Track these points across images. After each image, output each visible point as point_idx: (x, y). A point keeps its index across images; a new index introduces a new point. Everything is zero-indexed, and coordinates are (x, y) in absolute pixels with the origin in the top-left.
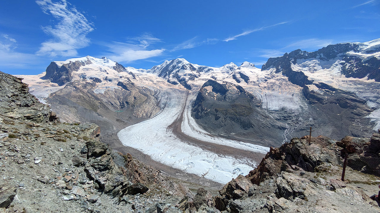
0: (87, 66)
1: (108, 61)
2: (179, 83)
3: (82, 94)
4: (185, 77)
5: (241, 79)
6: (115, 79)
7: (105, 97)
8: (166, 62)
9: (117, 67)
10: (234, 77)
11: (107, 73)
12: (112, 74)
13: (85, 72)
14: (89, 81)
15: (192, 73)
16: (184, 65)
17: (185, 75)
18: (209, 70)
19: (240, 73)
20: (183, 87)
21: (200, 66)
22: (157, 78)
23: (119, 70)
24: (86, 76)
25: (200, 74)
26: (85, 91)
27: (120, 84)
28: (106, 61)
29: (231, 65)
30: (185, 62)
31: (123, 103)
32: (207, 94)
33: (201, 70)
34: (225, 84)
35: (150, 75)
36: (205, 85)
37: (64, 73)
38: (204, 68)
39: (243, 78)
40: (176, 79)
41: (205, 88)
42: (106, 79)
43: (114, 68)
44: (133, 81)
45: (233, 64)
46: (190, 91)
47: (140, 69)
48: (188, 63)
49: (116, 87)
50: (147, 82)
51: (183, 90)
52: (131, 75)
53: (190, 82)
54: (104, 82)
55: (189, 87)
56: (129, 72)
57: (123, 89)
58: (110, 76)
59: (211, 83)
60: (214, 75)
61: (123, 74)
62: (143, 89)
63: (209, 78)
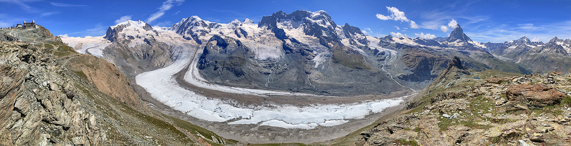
0: (127, 28)
1: (141, 22)
2: (192, 39)
3: (120, 48)
4: (197, 33)
5: (241, 34)
6: (143, 36)
7: (134, 50)
8: (183, 20)
9: (146, 26)
10: (236, 32)
11: (139, 32)
12: (143, 32)
13: (126, 32)
14: (127, 38)
15: (203, 29)
16: (197, 22)
17: (197, 31)
18: (218, 26)
19: (240, 29)
20: (195, 42)
21: (211, 23)
22: (175, 35)
23: (147, 29)
24: (125, 35)
25: (210, 30)
26: (123, 45)
27: (146, 40)
28: (139, 23)
29: (236, 21)
30: (198, 19)
31: (145, 55)
32: (212, 48)
33: (211, 26)
34: (227, 38)
35: (170, 31)
36: (211, 40)
37: (114, 33)
38: (214, 24)
39: (243, 34)
40: (190, 35)
41: (211, 42)
42: (137, 37)
43: (144, 28)
44: (156, 37)
45: (238, 21)
46: (200, 46)
47: (163, 27)
48: (200, 19)
49: (143, 42)
50: (166, 38)
51: (194, 45)
52: (155, 33)
53: (201, 38)
54: (136, 39)
55: (199, 42)
56: (154, 30)
57: (148, 44)
58: (140, 35)
59: (216, 37)
60: (222, 30)
61: (150, 32)
62: (162, 44)
63: (217, 33)
